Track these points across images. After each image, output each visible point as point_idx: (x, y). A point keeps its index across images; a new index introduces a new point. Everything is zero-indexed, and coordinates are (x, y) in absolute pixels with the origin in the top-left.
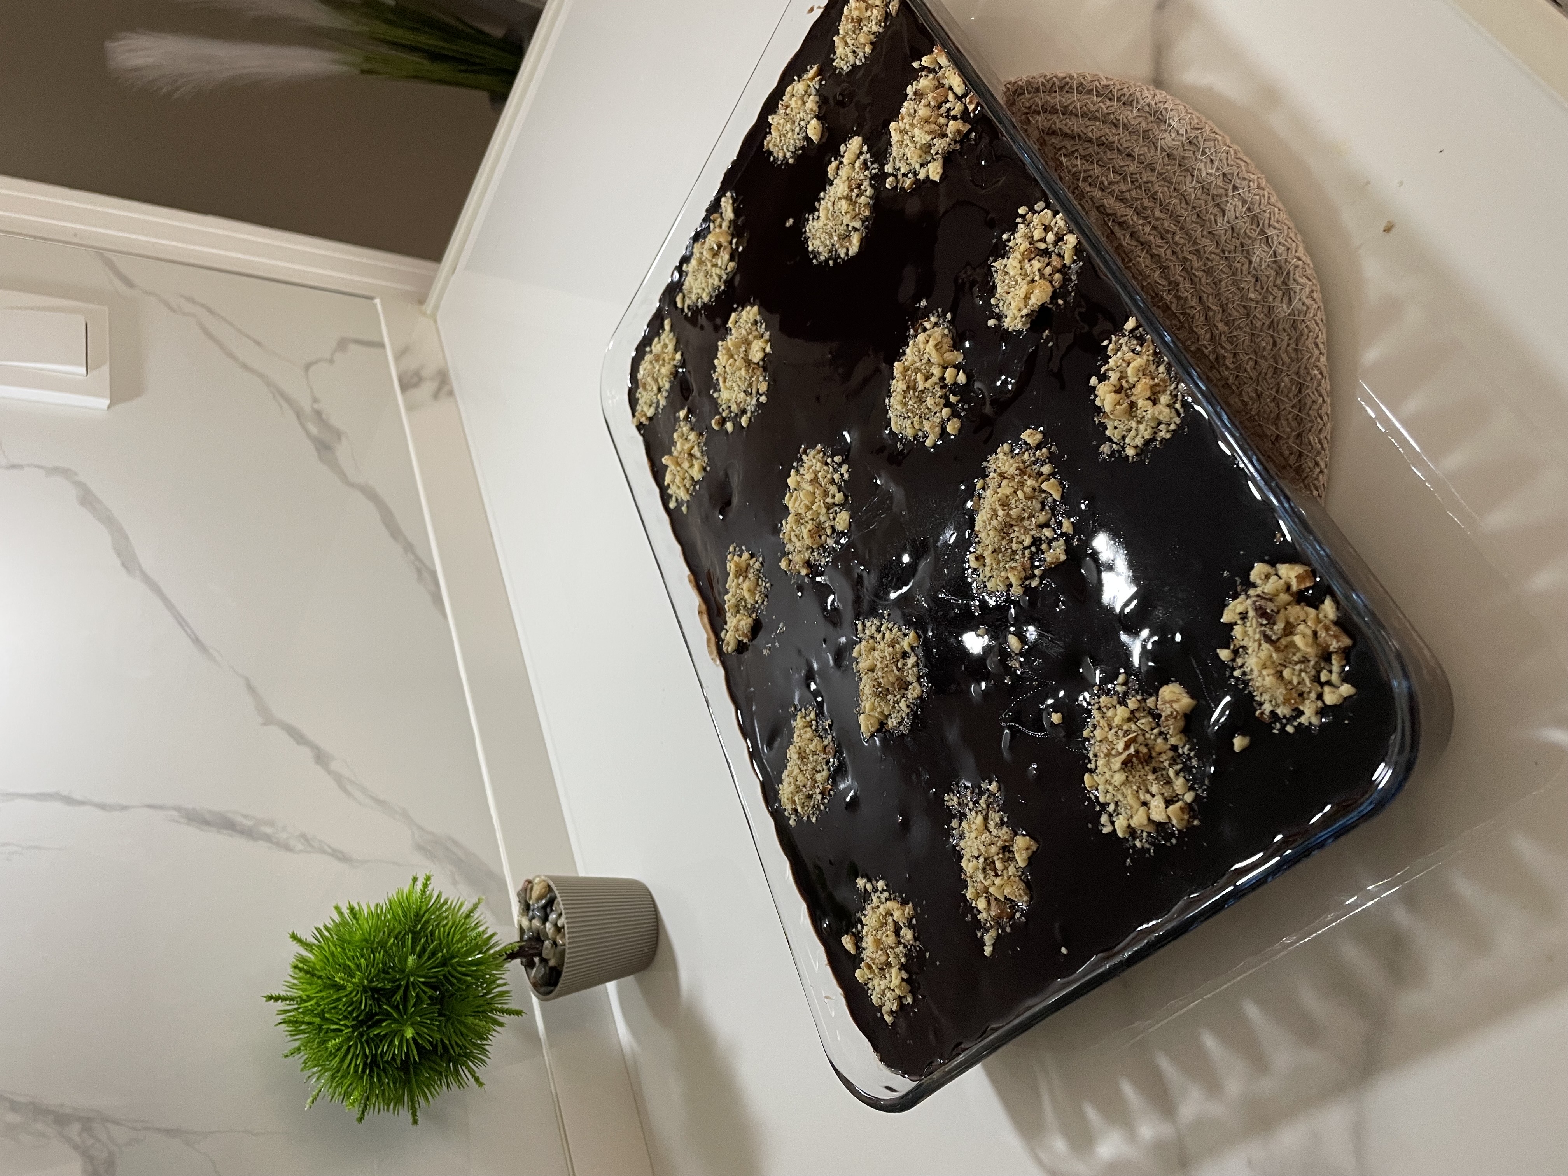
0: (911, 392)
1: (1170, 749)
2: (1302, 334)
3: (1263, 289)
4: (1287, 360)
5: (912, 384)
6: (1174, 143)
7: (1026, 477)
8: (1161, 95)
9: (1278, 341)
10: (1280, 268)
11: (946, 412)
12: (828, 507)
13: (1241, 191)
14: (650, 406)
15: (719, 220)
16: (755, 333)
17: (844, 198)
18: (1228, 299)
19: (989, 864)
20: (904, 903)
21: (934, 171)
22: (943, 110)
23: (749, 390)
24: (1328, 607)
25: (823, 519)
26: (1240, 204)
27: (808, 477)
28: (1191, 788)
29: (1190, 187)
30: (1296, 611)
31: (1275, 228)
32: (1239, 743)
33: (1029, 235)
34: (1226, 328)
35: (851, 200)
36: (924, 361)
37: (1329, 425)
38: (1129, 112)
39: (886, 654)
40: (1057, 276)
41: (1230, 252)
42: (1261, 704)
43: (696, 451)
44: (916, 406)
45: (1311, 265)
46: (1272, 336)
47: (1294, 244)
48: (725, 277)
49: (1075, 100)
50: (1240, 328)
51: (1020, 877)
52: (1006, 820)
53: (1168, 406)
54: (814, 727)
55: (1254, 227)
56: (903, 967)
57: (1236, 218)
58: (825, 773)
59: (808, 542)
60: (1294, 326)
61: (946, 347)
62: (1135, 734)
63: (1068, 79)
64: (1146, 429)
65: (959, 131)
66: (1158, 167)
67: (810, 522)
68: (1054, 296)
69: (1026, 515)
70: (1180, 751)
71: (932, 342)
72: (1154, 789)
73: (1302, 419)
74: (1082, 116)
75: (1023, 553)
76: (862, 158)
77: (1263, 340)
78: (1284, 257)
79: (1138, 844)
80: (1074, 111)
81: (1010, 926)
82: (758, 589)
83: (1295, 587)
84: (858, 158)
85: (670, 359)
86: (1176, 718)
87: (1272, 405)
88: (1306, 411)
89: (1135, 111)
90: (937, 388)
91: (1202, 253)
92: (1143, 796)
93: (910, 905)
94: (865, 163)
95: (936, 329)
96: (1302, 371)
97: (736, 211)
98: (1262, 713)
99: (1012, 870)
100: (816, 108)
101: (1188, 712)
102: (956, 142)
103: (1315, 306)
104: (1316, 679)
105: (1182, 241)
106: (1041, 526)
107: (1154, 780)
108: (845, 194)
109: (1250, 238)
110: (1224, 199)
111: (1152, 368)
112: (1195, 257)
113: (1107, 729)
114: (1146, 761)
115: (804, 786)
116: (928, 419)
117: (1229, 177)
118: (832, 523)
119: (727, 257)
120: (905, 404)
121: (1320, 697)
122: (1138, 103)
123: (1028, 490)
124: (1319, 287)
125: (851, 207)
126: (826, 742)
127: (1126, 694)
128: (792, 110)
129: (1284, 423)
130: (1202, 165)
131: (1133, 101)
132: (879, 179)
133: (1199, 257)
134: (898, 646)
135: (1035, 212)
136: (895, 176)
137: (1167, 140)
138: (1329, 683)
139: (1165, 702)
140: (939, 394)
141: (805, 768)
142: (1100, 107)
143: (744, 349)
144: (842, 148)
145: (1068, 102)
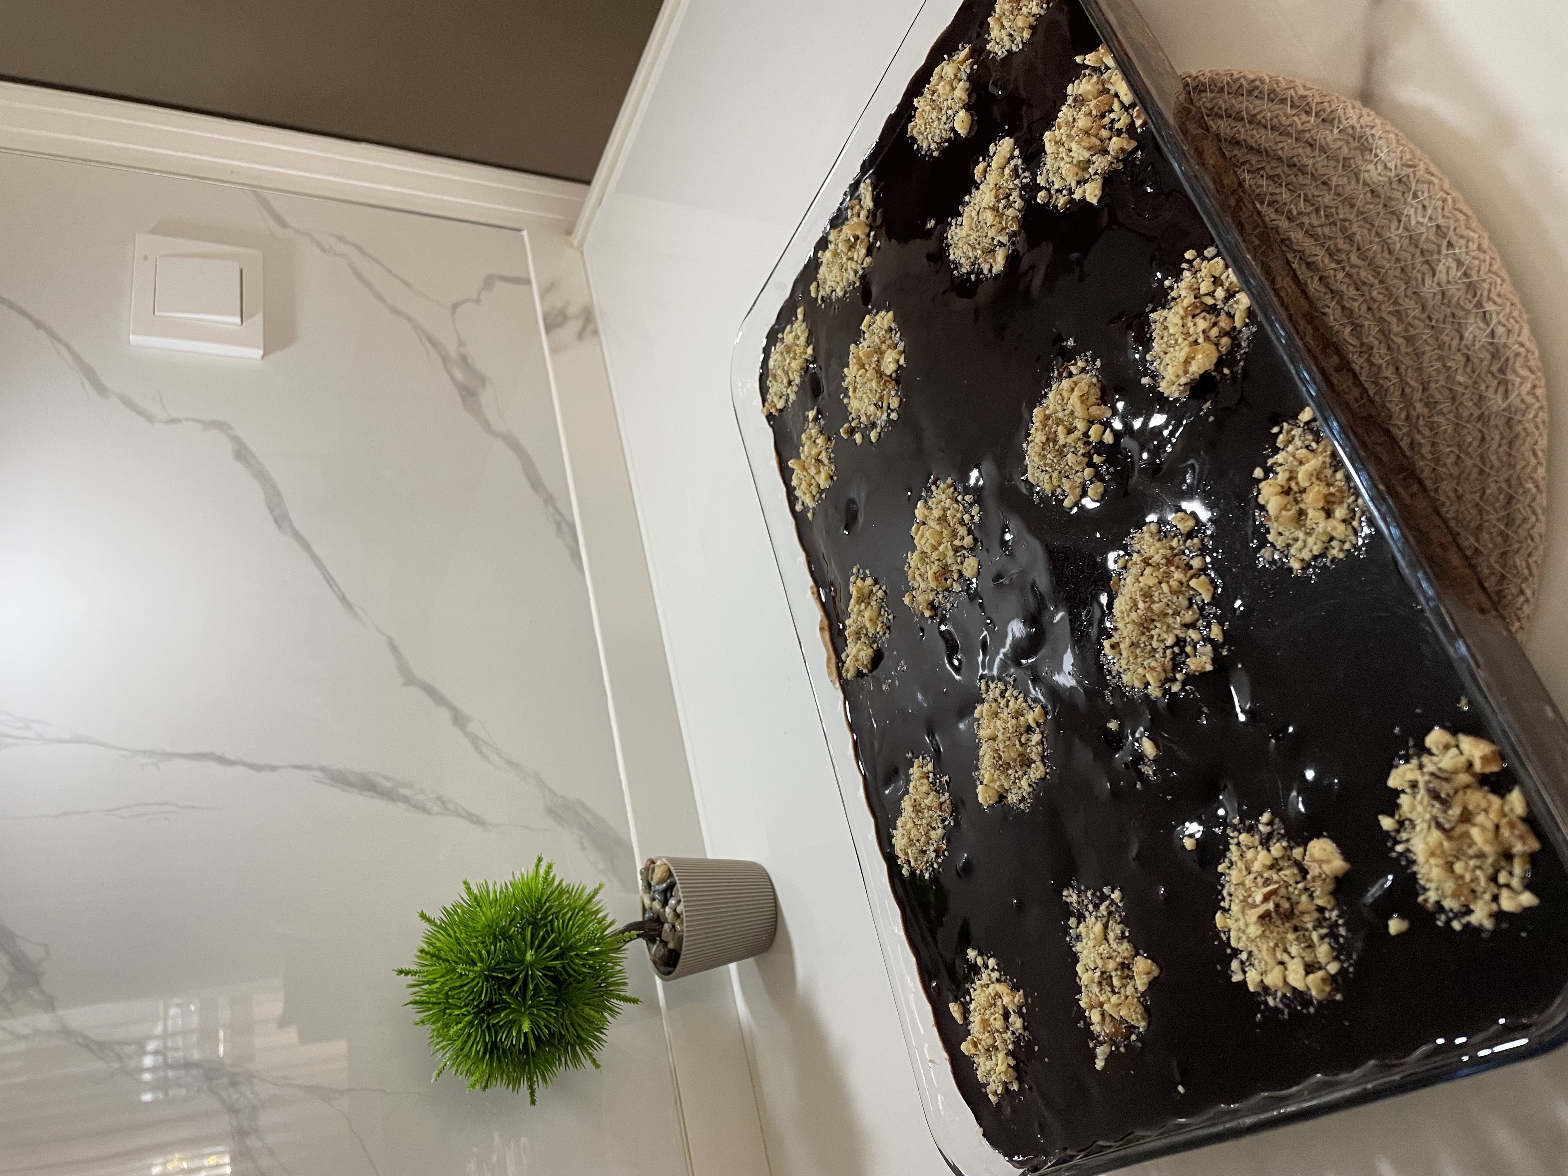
0: (1051, 444)
1: (1316, 910)
2: (1517, 436)
3: (1474, 372)
4: (1497, 463)
5: (1052, 436)
6: (1380, 178)
7: (1172, 569)
8: (1369, 117)
9: (1488, 439)
10: (1498, 351)
11: (1088, 472)
12: (956, 550)
13: (1457, 251)
14: (780, 397)
15: (858, 207)
16: (888, 342)
17: (990, 208)
18: (1430, 377)
19: (1105, 978)
20: (1015, 988)
21: (1092, 193)
22: (1106, 121)
23: (880, 403)
24: (1516, 800)
25: (950, 561)
26: (1454, 265)
27: (937, 513)
28: (1336, 958)
29: (1394, 233)
30: (1477, 798)
31: (1495, 303)
32: (1395, 925)
33: (1196, 286)
34: (1426, 411)
35: (998, 211)
36: (1067, 412)
37: (1541, 547)
38: (1328, 132)
39: (1009, 725)
40: (1225, 341)
41: (1437, 321)
42: (1425, 890)
43: (823, 457)
44: (1055, 460)
45: (1537, 353)
46: (1481, 431)
47: (1517, 326)
48: (860, 272)
49: (1265, 109)
50: (1443, 414)
51: (1138, 998)
52: (1127, 934)
53: (1344, 521)
54: (931, 780)
55: (1470, 297)
56: (1009, 1053)
57: (1448, 282)
58: (940, 832)
59: (933, 585)
60: (1509, 423)
61: (1092, 399)
62: (1275, 886)
63: (1258, 83)
64: (1315, 544)
65: (1123, 150)
66: (1359, 204)
67: (936, 563)
68: (1220, 363)
69: (1170, 611)
70: (1327, 915)
71: (1077, 393)
72: (1294, 950)
73: (1508, 535)
74: (1272, 129)
75: (1165, 652)
76: (1013, 163)
77: (1469, 433)
78: (1504, 340)
79: (1271, 1002)
80: (1263, 121)
81: (1125, 1046)
82: (880, 619)
83: (1478, 767)
84: (1009, 162)
85: (801, 353)
86: (1324, 880)
87: (1474, 512)
88: (1514, 528)
89: (1336, 131)
90: (1080, 444)
91: (1404, 315)
92: (1280, 955)
93: (1021, 992)
94: (1016, 168)
95: (1083, 375)
96: (1514, 481)
97: (875, 200)
98: (1426, 901)
99: (1130, 990)
100: (965, 97)
101: (1340, 875)
102: (1118, 161)
103: (1537, 405)
104: (1494, 879)
105: (1380, 297)
106: (1187, 626)
107: (1294, 940)
108: (991, 205)
109: (1463, 309)
110: (1436, 257)
111: (1329, 472)
112: (1395, 320)
113: (1245, 872)
114: (1286, 916)
115: (918, 841)
116: (1067, 477)
117: (1444, 230)
118: (959, 568)
119: (863, 251)
120: (1044, 456)
121: (1495, 898)
122: (1340, 122)
123: (1174, 584)
124: (1543, 381)
125: (998, 219)
126: (942, 799)
127: (1270, 836)
128: (939, 96)
129: (1486, 536)
130: (1412, 211)
131: (1333, 119)
132: (1030, 190)
133: (1400, 320)
134: (1022, 719)
135: (1205, 259)
136: (1048, 190)
137: (1372, 173)
138: (1508, 886)
139: (1314, 860)
140: (1082, 451)
141: (919, 822)
142: (1294, 121)
143: (876, 359)
144: (992, 148)
145: (1256, 111)
